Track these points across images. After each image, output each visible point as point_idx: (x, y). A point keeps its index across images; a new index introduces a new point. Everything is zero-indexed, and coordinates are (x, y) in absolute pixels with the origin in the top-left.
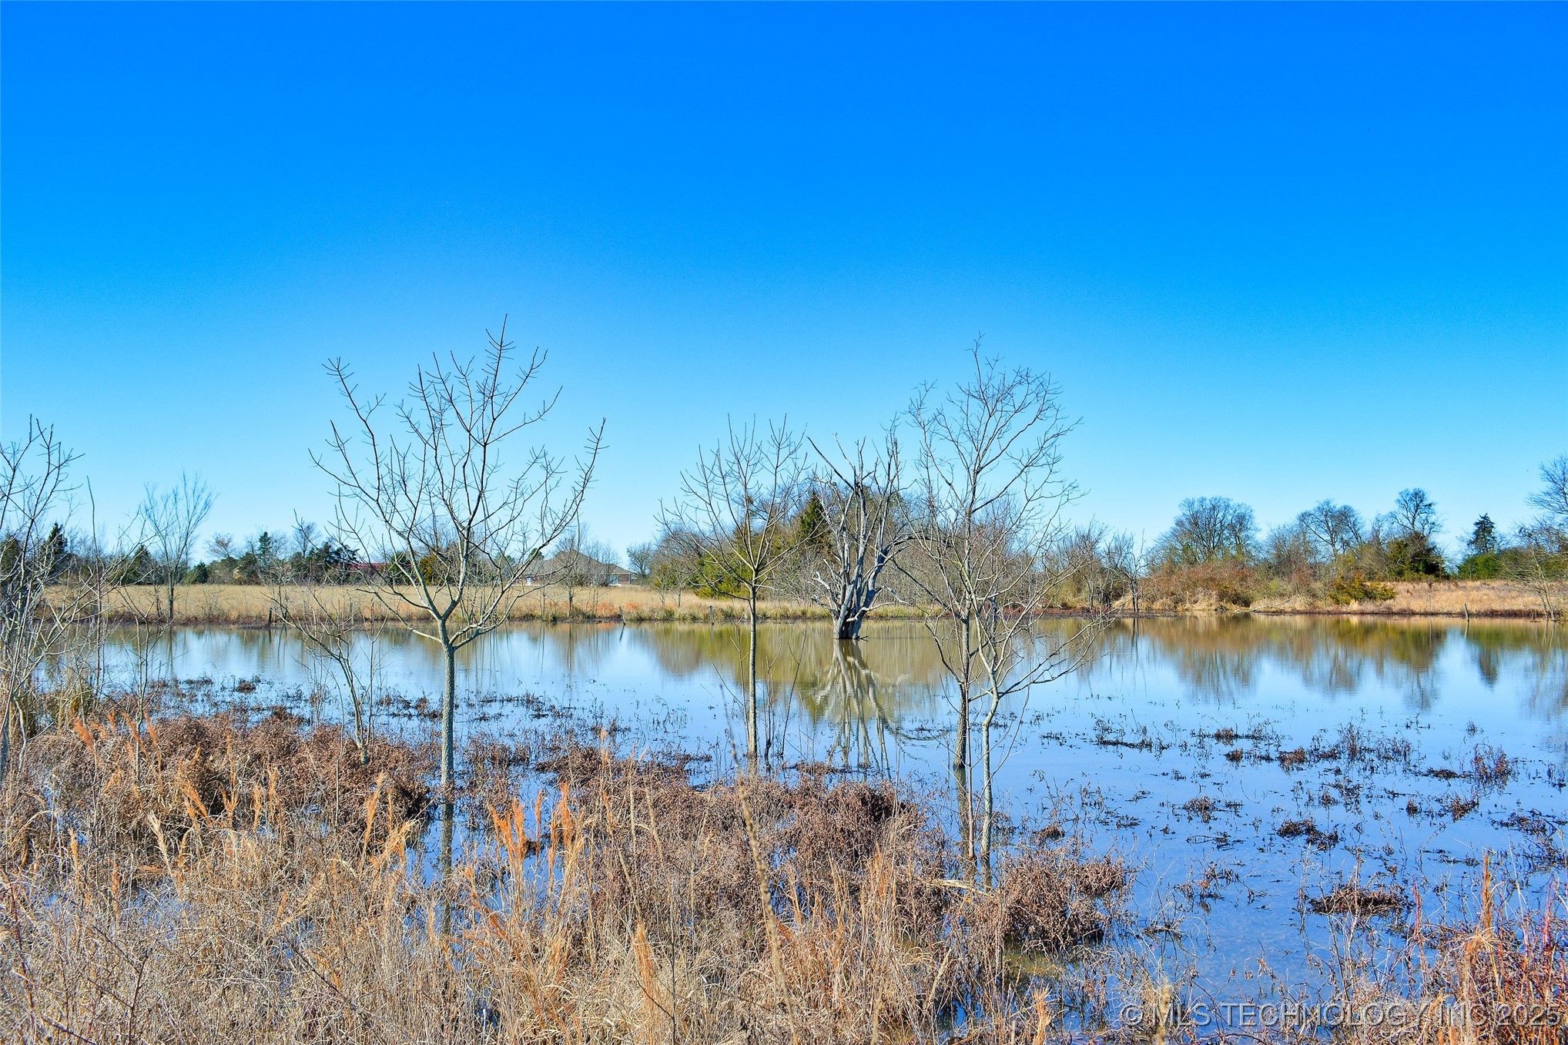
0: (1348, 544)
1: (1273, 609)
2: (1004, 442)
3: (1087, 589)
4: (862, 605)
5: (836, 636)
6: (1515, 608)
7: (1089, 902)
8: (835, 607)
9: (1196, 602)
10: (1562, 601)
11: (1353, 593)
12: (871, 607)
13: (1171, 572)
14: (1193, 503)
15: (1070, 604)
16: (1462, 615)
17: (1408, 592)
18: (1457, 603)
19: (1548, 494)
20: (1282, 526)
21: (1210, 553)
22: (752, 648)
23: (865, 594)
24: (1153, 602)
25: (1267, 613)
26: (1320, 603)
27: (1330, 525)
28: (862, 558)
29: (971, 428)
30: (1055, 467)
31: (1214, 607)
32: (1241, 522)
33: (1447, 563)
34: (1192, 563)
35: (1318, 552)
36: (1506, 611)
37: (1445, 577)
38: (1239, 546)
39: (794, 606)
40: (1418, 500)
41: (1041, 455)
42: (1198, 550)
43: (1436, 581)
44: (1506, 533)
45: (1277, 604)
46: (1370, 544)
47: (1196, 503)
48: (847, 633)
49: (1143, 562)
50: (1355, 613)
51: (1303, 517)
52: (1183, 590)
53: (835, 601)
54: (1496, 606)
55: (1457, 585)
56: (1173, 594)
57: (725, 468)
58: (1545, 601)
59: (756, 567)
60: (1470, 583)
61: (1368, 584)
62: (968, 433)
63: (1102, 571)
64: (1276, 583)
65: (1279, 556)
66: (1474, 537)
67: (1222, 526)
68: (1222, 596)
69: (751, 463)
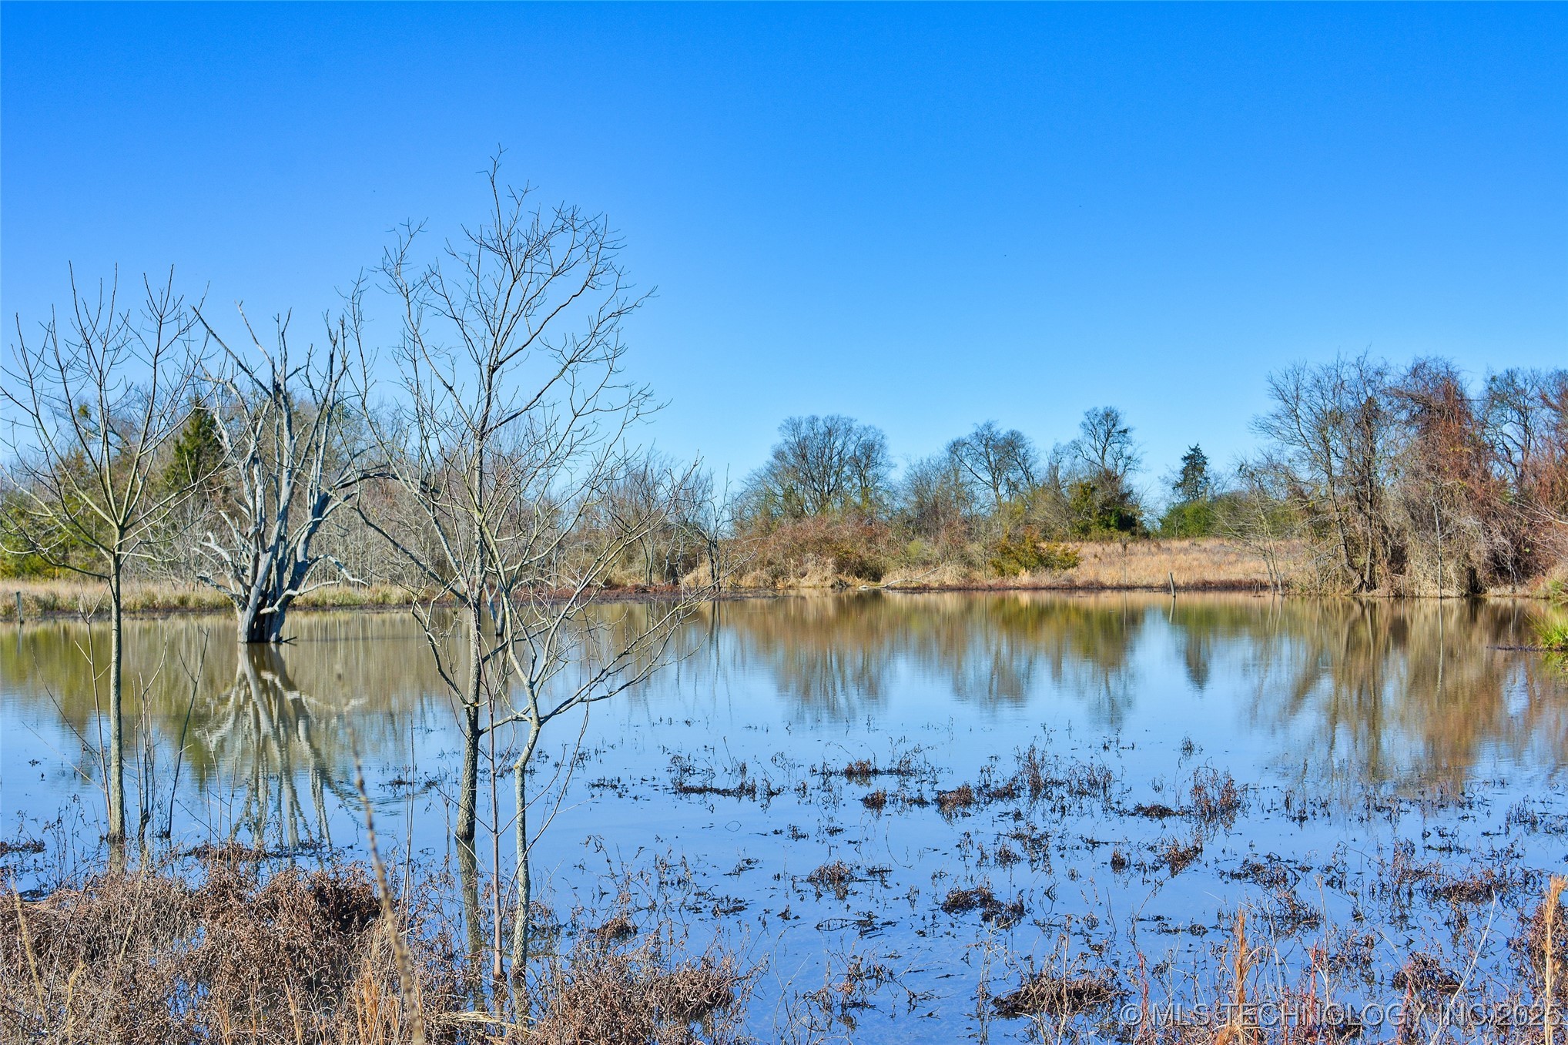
0: (1016, 487)
1: (914, 585)
2: (535, 323)
3: (642, 557)
4: (286, 585)
5: (242, 638)
6: (1233, 577)
7: (684, 1028)
8: (241, 591)
9: (803, 575)
10: (1292, 567)
11: (1023, 559)
12: (301, 589)
13: (767, 530)
14: (799, 424)
15: (616, 581)
16: (1166, 588)
17: (1096, 556)
18: (1159, 571)
19: (1277, 417)
20: (925, 461)
21: (823, 502)
22: (114, 658)
23: (291, 566)
24: (741, 576)
25: (904, 590)
26: (978, 575)
27: (992, 459)
28: (286, 509)
29: (484, 299)
30: (618, 363)
31: (829, 583)
32: (868, 455)
33: (1146, 515)
34: (798, 516)
35: (974, 499)
36: (1221, 582)
37: (1144, 534)
38: (865, 491)
39: (165, 591)
40: (1110, 424)
41: (593, 344)
42: (807, 496)
43: (1133, 541)
44: (1223, 471)
45: (920, 577)
46: (1045, 489)
47: (804, 425)
48: (261, 632)
49: (727, 516)
50: (1025, 589)
51: (955, 447)
52: (786, 556)
53: (241, 581)
54: (1210, 576)
55: (1159, 546)
56: (770, 563)
57: (65, 356)
58: (1272, 567)
59: (120, 522)
60: (1176, 544)
61: (1043, 545)
62: (478, 306)
63: (666, 529)
64: (919, 546)
65: (920, 506)
66: (1182, 477)
67: (841, 460)
68: (841, 566)
69: (109, 347)
